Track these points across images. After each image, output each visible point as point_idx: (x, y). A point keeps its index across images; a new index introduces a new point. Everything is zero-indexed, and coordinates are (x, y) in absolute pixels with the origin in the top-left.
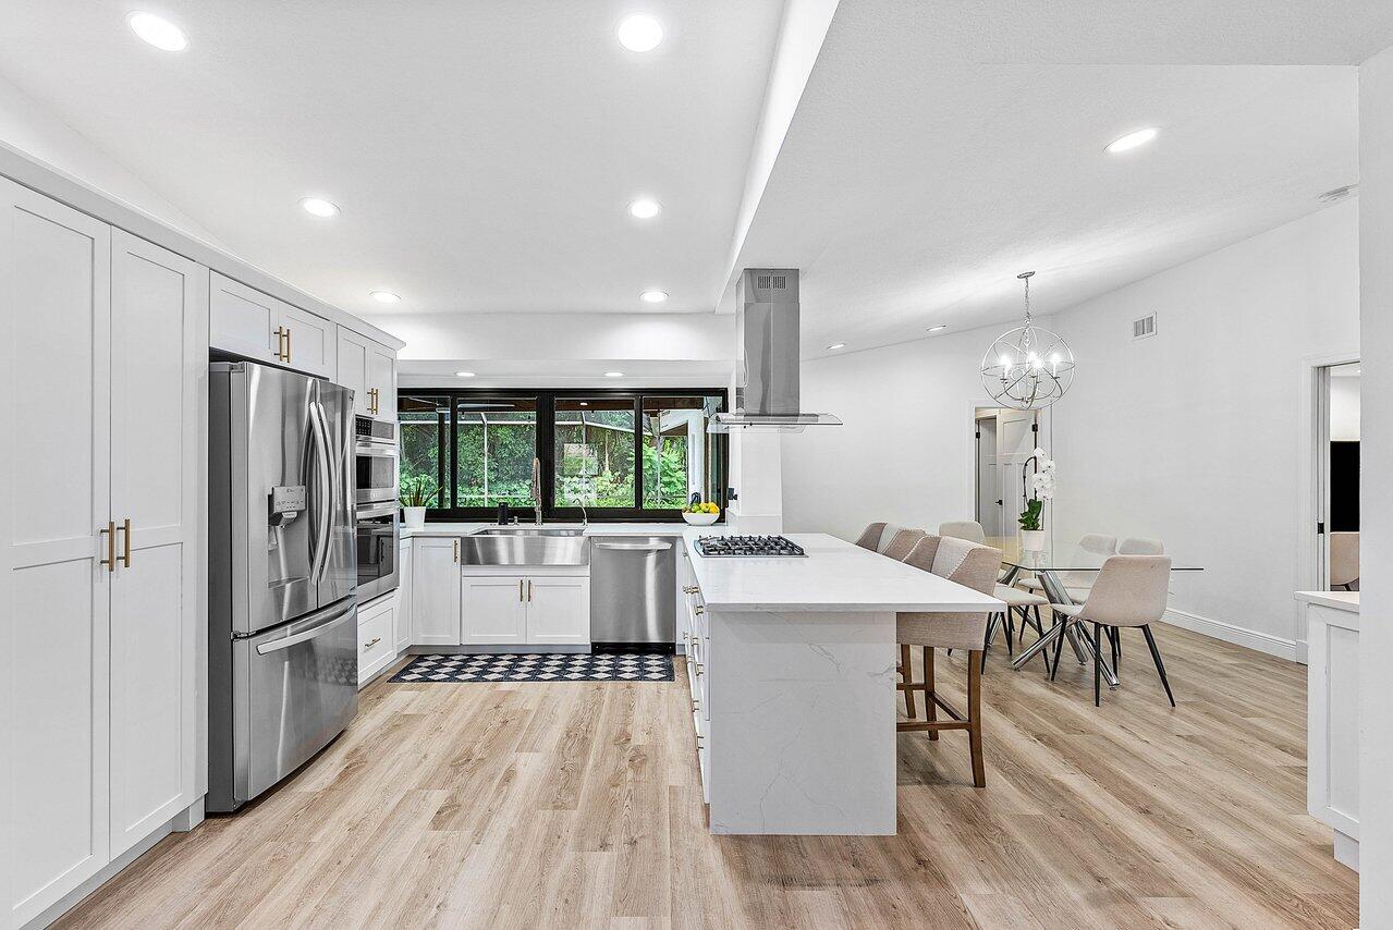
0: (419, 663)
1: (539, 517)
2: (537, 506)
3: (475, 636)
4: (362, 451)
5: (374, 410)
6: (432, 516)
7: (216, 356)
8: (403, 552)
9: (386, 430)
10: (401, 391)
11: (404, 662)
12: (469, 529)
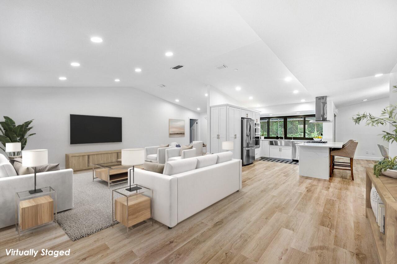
0: (263, 159)
1: (284, 138)
2: (283, 136)
3: (272, 156)
4: (255, 128)
5: (257, 122)
6: (265, 138)
7: (242, 118)
8: (261, 142)
9: (258, 125)
10: (261, 118)
11: (260, 159)
12: (271, 140)
